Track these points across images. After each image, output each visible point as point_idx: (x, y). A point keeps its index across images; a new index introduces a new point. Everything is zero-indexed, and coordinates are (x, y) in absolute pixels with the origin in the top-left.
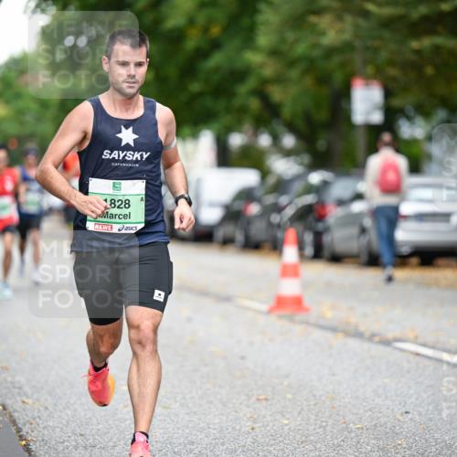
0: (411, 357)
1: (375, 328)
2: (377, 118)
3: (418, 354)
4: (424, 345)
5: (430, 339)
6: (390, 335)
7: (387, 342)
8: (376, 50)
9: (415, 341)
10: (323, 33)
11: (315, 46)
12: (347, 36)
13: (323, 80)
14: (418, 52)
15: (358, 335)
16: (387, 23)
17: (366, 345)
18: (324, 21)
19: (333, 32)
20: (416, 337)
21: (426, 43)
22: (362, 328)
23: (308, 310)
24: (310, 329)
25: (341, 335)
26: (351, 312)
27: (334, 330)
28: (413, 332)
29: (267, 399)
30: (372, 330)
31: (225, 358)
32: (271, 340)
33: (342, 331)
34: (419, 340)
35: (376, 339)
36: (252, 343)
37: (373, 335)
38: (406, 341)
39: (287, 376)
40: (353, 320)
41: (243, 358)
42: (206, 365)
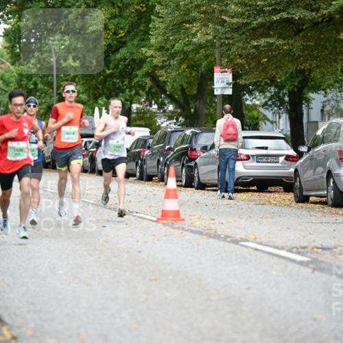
0: (252, 252)
1: (229, 232)
3: (256, 250)
4: (260, 244)
5: (264, 240)
6: (238, 237)
7: (236, 242)
9: (255, 240)
10: (194, 35)
12: (210, 37)
13: (193, 67)
15: (217, 237)
16: (237, 29)
17: (222, 244)
18: (195, 27)
19: (200, 34)
20: (256, 238)
21: (263, 41)
22: (219, 233)
23: (183, 220)
24: (185, 233)
25: (205, 237)
26: (212, 222)
27: (201, 233)
28: (253, 235)
29: (156, 280)
30: (226, 234)
31: (128, 252)
32: (158, 240)
33: (206, 234)
34: (257, 240)
35: (229, 239)
36: (145, 242)
37: (227, 237)
38: (249, 241)
39: (169, 264)
40: (213, 227)
41: (140, 252)
42: (115, 257)
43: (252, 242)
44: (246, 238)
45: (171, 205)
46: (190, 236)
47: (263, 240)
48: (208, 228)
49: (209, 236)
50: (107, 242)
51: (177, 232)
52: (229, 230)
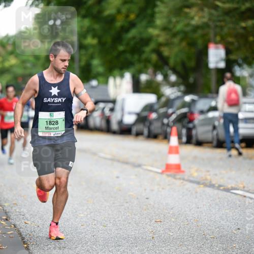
0: (241, 198)
1: (222, 182)
2: (222, 65)
3: (245, 196)
4: (248, 191)
6: (229, 186)
7: (227, 190)
8: (222, 28)
9: (243, 189)
10: (192, 18)
11: (188, 25)
12: (205, 20)
13: (192, 44)
14: (245, 28)
15: (212, 186)
16: (228, 13)
17: (216, 191)
18: (193, 12)
19: (197, 17)
20: (244, 187)
21: (250, 23)
22: (214, 182)
23: (183, 172)
24: (185, 182)
25: (202, 186)
26: (208, 173)
27: (198, 183)
28: (242, 184)
29: (161, 222)
30: (219, 183)
31: (137, 198)
32: (163, 189)
33: (203, 184)
34: (246, 189)
35: (222, 188)
36: (152, 190)
37: (220, 186)
38: (238, 190)
39: (172, 209)
40: (209, 177)
41: (147, 198)
42: (127, 202)
43: (241, 190)
44: (236, 187)
45: (174, 159)
46: (189, 185)
47: (250, 188)
48: (204, 178)
49: (205, 185)
50: (120, 190)
51: (178, 182)
52: (222, 181)
